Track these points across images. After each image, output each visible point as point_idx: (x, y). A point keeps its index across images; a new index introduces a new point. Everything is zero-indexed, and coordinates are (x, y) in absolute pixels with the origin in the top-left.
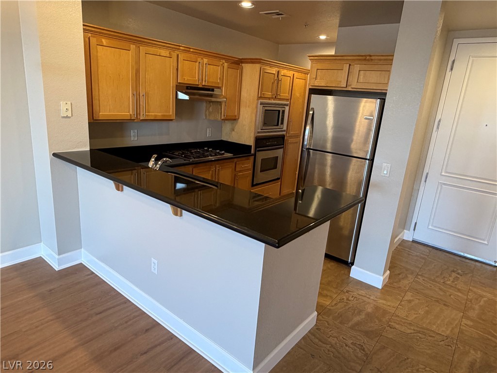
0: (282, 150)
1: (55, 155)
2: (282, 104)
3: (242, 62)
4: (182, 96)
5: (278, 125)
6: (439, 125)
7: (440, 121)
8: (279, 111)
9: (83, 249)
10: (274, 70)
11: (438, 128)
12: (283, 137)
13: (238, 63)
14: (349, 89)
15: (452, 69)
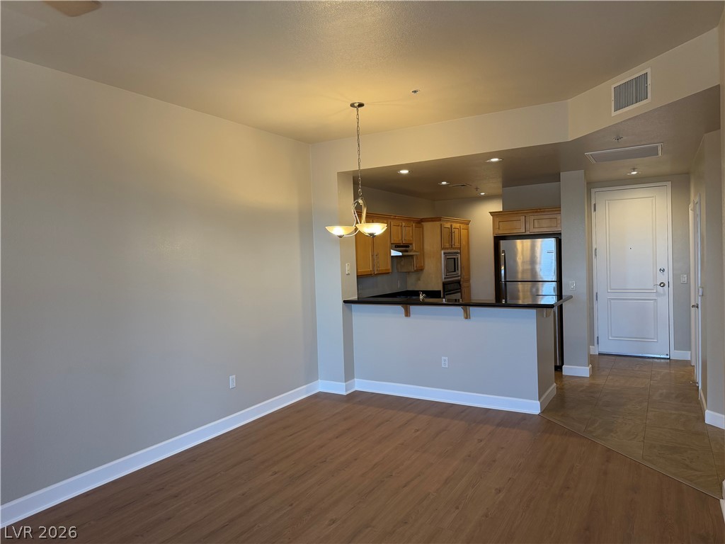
0: (460, 294)
1: (345, 302)
2: (455, 253)
3: (422, 221)
4: (394, 253)
5: (455, 271)
6: (596, 252)
7: (596, 249)
8: (455, 259)
9: (355, 379)
10: (448, 225)
11: (596, 255)
12: (459, 282)
13: (420, 222)
14: (528, 233)
15: (595, 210)
